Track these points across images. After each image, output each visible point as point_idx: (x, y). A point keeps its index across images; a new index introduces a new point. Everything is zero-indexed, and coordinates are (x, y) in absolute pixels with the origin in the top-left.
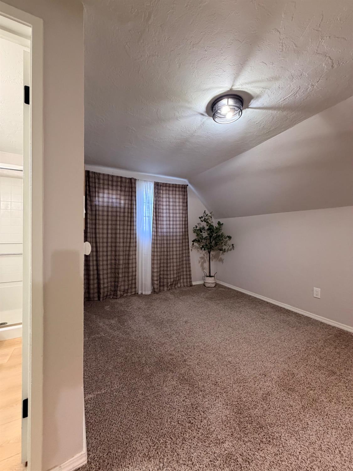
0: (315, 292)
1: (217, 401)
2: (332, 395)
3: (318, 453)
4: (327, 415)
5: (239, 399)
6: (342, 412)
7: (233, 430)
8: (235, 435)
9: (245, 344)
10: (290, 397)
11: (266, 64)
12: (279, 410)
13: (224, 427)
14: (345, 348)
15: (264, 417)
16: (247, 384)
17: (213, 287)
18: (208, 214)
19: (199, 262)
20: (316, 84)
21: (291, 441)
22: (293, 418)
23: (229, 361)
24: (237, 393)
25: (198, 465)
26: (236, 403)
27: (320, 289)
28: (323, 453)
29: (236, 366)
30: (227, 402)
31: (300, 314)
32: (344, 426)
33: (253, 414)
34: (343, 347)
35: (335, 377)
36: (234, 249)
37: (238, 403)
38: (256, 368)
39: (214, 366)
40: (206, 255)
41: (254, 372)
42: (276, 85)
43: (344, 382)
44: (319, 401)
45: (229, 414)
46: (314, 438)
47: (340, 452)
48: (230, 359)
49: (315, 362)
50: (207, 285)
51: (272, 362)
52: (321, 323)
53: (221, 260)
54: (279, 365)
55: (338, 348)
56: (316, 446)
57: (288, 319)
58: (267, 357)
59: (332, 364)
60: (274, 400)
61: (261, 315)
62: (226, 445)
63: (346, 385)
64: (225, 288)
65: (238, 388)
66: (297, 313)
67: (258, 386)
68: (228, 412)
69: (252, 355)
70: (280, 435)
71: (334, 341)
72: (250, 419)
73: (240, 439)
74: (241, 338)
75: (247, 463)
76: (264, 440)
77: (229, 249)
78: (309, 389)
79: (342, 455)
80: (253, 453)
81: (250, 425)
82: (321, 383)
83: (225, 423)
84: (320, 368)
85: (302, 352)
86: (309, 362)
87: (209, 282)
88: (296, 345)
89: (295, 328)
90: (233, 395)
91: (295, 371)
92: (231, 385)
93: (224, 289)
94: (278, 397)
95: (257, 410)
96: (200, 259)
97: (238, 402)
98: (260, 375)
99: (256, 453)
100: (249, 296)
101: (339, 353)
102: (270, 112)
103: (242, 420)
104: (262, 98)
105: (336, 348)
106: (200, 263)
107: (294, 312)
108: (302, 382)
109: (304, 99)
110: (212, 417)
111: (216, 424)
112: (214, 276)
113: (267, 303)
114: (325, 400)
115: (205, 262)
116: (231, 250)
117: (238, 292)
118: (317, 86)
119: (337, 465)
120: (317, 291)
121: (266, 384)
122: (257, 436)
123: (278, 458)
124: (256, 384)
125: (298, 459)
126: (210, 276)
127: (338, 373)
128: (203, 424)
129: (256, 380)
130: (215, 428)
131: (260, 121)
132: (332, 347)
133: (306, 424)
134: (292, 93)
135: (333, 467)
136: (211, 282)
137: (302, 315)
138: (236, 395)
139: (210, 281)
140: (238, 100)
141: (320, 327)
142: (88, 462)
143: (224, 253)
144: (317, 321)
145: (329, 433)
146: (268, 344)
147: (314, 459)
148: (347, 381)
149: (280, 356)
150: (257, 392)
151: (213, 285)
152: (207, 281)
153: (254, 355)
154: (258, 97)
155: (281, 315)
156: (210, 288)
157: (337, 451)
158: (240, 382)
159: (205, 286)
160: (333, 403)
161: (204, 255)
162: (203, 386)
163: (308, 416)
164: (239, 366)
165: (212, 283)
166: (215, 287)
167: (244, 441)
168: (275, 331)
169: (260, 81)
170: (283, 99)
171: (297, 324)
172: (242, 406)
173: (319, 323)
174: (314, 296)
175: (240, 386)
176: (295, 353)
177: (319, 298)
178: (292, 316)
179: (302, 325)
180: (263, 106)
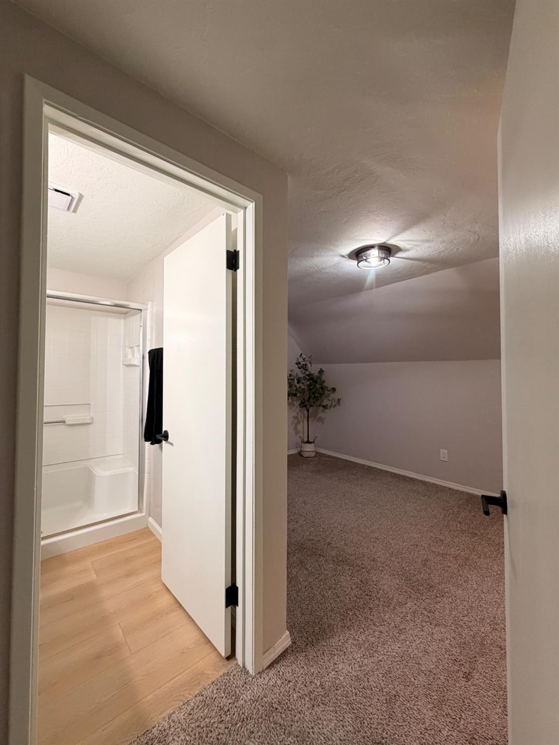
0: (442, 455)
1: (383, 574)
2: (480, 552)
3: (483, 595)
4: (480, 568)
5: (403, 569)
6: (490, 564)
7: (410, 593)
8: (413, 596)
10: (446, 559)
11: (425, 231)
13: (400, 593)
14: (478, 510)
15: (431, 579)
16: (403, 555)
17: (313, 457)
18: (305, 358)
19: (292, 423)
20: (461, 248)
21: (459, 592)
22: (454, 576)
23: (376, 538)
24: (398, 564)
25: (393, 623)
26: (402, 572)
27: (446, 451)
28: (485, 595)
29: (385, 541)
30: (393, 573)
31: (426, 482)
32: (495, 574)
33: (420, 579)
34: (477, 510)
35: (477, 538)
36: (339, 405)
37: (404, 573)
38: (405, 540)
39: (362, 544)
40: (300, 414)
41: (405, 544)
42: (427, 245)
43: (486, 540)
44: (470, 559)
45: (400, 582)
46: (475, 586)
47: (497, 591)
48: (376, 535)
49: (456, 527)
50: (306, 455)
51: (418, 533)
52: (450, 489)
53: (321, 420)
54: (426, 534)
55: (472, 511)
56: (479, 591)
57: (416, 488)
58: (411, 529)
59: (472, 526)
60: (433, 564)
61: (385, 486)
62: (408, 605)
63: (488, 542)
64: (328, 456)
65: (396, 560)
66: (422, 481)
68: (398, 581)
70: (449, 589)
71: (467, 506)
72: (420, 582)
73: (418, 598)
75: (432, 613)
76: (438, 595)
77: (333, 404)
78: (459, 551)
80: (433, 606)
81: (422, 587)
82: (468, 544)
83: (400, 590)
84: (462, 531)
85: (441, 519)
86: (451, 527)
87: (308, 450)
88: (433, 513)
89: (427, 497)
90: (395, 566)
91: (442, 537)
92: (389, 559)
93: (327, 459)
94: (437, 562)
95: (422, 575)
96: (293, 419)
98: (412, 545)
99: (436, 605)
100: (363, 466)
101: (474, 516)
103: (414, 585)
104: (410, 252)
105: (470, 512)
106: (294, 425)
107: (419, 480)
108: (452, 546)
109: (446, 257)
110: (385, 587)
111: (392, 592)
112: (313, 442)
113: (387, 472)
114: (475, 557)
115: (298, 422)
116: (335, 406)
117: (346, 461)
118: (461, 250)
119: (497, 600)
120: (444, 454)
121: (421, 552)
122: (431, 594)
123: (454, 605)
124: (412, 554)
125: (469, 602)
126: (308, 442)
127: (479, 534)
128: (381, 594)
129: (410, 551)
130: (393, 595)
132: (467, 512)
133: (466, 577)
134: (438, 251)
135: (495, 602)
136: (310, 450)
137: (428, 482)
138: (398, 566)
139: (309, 448)
140: (386, 252)
141: (450, 494)
142: (292, 642)
143: (326, 411)
144: (445, 487)
145: (486, 580)
146: (407, 516)
147: (481, 600)
149: (423, 526)
150: (416, 561)
151: (313, 454)
152: (305, 450)
153: (397, 528)
154: (407, 250)
155: (407, 485)
156: (310, 458)
157: (495, 591)
158: (396, 555)
159: (302, 456)
160: (482, 558)
161: (298, 413)
162: (362, 564)
163: (466, 571)
164: (388, 540)
165: (312, 451)
166: (315, 456)
167: (422, 599)
168: (407, 502)
169: (414, 241)
170: (428, 254)
171: (427, 492)
172: (408, 574)
173: (448, 489)
174: (441, 459)
175: (398, 558)
176: (436, 521)
177: (447, 460)
178: (418, 484)
179: (432, 493)
180: (408, 257)
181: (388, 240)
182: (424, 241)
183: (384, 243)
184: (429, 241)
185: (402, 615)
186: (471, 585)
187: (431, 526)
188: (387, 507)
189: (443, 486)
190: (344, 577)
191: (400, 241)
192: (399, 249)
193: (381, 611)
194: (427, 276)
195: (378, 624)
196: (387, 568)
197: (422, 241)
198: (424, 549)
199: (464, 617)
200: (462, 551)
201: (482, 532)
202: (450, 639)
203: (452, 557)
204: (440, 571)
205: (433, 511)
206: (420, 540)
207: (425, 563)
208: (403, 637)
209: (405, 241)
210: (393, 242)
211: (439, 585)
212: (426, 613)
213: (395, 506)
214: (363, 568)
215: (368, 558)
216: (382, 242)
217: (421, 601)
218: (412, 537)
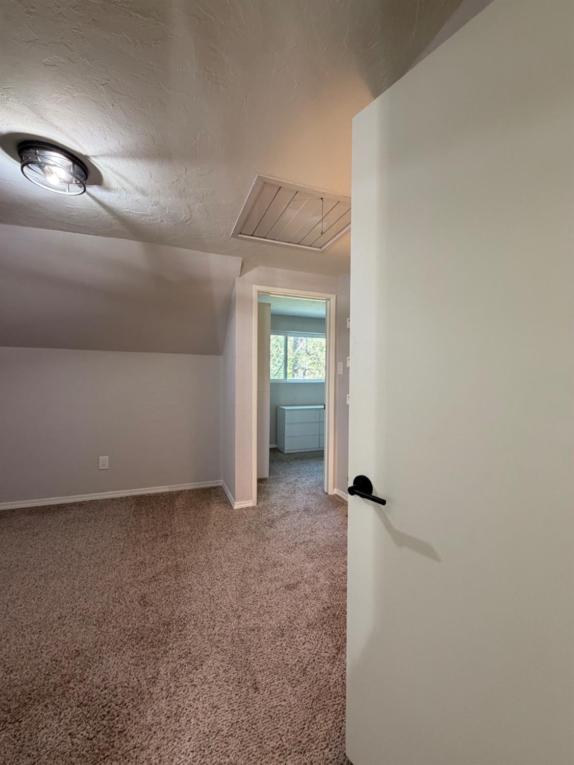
0: (100, 464)
1: (104, 663)
2: (181, 552)
3: (211, 593)
4: (192, 567)
5: (126, 631)
6: (196, 557)
7: (153, 655)
8: (159, 655)
9: (52, 582)
10: (160, 581)
11: (151, 177)
12: (165, 599)
13: (143, 666)
15: (162, 616)
16: (114, 613)
20: (165, 222)
21: (194, 607)
22: (179, 593)
23: (58, 618)
24: (115, 630)
25: (162, 717)
26: (127, 637)
27: (107, 457)
28: (212, 590)
29: (76, 612)
30: (117, 648)
31: (81, 502)
33: (151, 627)
34: (151, 510)
35: (170, 538)
37: (129, 635)
38: (103, 591)
41: (106, 596)
42: (139, 197)
44: (179, 564)
45: (133, 652)
46: (200, 589)
48: (56, 615)
49: (146, 539)
51: (112, 571)
52: (113, 499)
54: (121, 566)
55: (148, 513)
56: (206, 591)
57: (71, 516)
58: (100, 571)
59: (159, 529)
60: (152, 597)
62: (162, 672)
65: (110, 626)
66: (74, 503)
67: (125, 602)
68: (130, 653)
69: (80, 584)
70: (184, 611)
71: (140, 510)
72: (154, 631)
73: (166, 652)
74: (35, 581)
75: (189, 655)
76: (180, 628)
78: (165, 563)
79: (219, 580)
80: (184, 645)
81: (160, 634)
82: (167, 550)
83: (140, 662)
84: (154, 539)
85: (126, 538)
86: (142, 542)
88: (113, 536)
89: (93, 520)
90: (113, 636)
91: (140, 559)
92: (99, 632)
94: (153, 591)
95: (151, 619)
97: (127, 634)
98: (115, 592)
99: (186, 642)
101: (153, 518)
102: (101, 209)
103: (150, 640)
104: (109, 194)
105: (147, 515)
107: (71, 503)
108: (155, 562)
109: (144, 224)
110: (121, 678)
111: (132, 675)
114: (181, 559)
118: (164, 224)
120: (104, 461)
121: (131, 593)
122: (174, 633)
123: (199, 624)
124: (123, 603)
125: (207, 610)
127: (169, 533)
128: (120, 694)
129: (118, 601)
130: (137, 678)
131: (77, 208)
133: (188, 586)
134: (142, 213)
137: (83, 501)
138: (117, 633)
141: (116, 504)
144: (106, 499)
145: (203, 576)
146: (84, 557)
147: (213, 598)
148: (179, 534)
149: (112, 558)
150: (132, 607)
153: (83, 582)
154: (108, 189)
155: (57, 517)
157: (216, 581)
158: (104, 619)
160: (187, 556)
162: (63, 676)
163: (184, 580)
164: (80, 608)
167: (170, 649)
168: (73, 539)
169: (127, 180)
170: (128, 210)
171: (89, 514)
172: (135, 632)
173: (111, 501)
174: (100, 468)
175: (110, 622)
176: (122, 544)
177: (107, 468)
178: (72, 509)
179: (96, 513)
180: (102, 200)
181: (94, 156)
182: (137, 190)
183: (86, 157)
184: (143, 192)
185: (164, 693)
186: (197, 590)
187: (121, 553)
188: (47, 562)
189: (103, 500)
190: (46, 730)
191: (112, 169)
192: (98, 180)
193: (137, 720)
194: (104, 238)
195: (147, 742)
196: (104, 648)
197: (137, 189)
198: (132, 585)
199: (214, 629)
200: (167, 561)
201: (170, 530)
202: (221, 666)
203: (164, 574)
204: (164, 598)
205: (111, 534)
206: (120, 578)
207: (144, 601)
208: (183, 720)
209: (117, 173)
210: (100, 163)
211: (174, 615)
212: (183, 661)
213: (59, 553)
214: (69, 682)
215: (67, 658)
216: (84, 153)
217: (170, 652)
218: (109, 581)
